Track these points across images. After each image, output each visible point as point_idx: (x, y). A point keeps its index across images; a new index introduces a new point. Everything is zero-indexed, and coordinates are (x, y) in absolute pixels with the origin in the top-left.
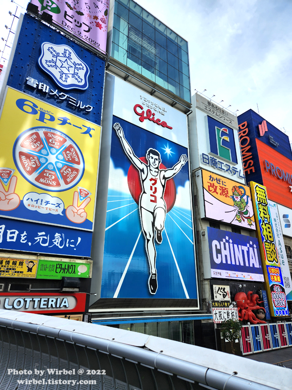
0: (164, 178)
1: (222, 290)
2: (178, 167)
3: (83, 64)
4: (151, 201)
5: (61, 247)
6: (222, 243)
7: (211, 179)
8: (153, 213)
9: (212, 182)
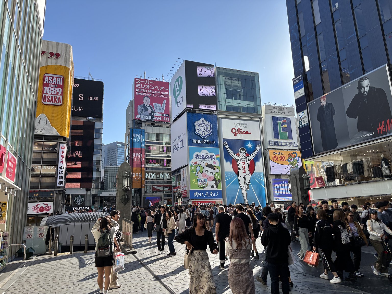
0: (249, 160)
1: (279, 206)
2: (255, 153)
3: (209, 124)
4: (243, 172)
5: (213, 196)
6: (280, 185)
7: (274, 154)
8: (244, 178)
9: (275, 155)
